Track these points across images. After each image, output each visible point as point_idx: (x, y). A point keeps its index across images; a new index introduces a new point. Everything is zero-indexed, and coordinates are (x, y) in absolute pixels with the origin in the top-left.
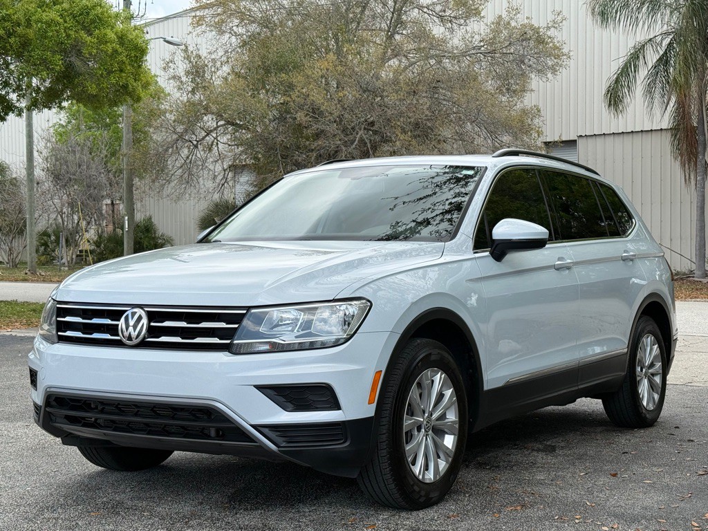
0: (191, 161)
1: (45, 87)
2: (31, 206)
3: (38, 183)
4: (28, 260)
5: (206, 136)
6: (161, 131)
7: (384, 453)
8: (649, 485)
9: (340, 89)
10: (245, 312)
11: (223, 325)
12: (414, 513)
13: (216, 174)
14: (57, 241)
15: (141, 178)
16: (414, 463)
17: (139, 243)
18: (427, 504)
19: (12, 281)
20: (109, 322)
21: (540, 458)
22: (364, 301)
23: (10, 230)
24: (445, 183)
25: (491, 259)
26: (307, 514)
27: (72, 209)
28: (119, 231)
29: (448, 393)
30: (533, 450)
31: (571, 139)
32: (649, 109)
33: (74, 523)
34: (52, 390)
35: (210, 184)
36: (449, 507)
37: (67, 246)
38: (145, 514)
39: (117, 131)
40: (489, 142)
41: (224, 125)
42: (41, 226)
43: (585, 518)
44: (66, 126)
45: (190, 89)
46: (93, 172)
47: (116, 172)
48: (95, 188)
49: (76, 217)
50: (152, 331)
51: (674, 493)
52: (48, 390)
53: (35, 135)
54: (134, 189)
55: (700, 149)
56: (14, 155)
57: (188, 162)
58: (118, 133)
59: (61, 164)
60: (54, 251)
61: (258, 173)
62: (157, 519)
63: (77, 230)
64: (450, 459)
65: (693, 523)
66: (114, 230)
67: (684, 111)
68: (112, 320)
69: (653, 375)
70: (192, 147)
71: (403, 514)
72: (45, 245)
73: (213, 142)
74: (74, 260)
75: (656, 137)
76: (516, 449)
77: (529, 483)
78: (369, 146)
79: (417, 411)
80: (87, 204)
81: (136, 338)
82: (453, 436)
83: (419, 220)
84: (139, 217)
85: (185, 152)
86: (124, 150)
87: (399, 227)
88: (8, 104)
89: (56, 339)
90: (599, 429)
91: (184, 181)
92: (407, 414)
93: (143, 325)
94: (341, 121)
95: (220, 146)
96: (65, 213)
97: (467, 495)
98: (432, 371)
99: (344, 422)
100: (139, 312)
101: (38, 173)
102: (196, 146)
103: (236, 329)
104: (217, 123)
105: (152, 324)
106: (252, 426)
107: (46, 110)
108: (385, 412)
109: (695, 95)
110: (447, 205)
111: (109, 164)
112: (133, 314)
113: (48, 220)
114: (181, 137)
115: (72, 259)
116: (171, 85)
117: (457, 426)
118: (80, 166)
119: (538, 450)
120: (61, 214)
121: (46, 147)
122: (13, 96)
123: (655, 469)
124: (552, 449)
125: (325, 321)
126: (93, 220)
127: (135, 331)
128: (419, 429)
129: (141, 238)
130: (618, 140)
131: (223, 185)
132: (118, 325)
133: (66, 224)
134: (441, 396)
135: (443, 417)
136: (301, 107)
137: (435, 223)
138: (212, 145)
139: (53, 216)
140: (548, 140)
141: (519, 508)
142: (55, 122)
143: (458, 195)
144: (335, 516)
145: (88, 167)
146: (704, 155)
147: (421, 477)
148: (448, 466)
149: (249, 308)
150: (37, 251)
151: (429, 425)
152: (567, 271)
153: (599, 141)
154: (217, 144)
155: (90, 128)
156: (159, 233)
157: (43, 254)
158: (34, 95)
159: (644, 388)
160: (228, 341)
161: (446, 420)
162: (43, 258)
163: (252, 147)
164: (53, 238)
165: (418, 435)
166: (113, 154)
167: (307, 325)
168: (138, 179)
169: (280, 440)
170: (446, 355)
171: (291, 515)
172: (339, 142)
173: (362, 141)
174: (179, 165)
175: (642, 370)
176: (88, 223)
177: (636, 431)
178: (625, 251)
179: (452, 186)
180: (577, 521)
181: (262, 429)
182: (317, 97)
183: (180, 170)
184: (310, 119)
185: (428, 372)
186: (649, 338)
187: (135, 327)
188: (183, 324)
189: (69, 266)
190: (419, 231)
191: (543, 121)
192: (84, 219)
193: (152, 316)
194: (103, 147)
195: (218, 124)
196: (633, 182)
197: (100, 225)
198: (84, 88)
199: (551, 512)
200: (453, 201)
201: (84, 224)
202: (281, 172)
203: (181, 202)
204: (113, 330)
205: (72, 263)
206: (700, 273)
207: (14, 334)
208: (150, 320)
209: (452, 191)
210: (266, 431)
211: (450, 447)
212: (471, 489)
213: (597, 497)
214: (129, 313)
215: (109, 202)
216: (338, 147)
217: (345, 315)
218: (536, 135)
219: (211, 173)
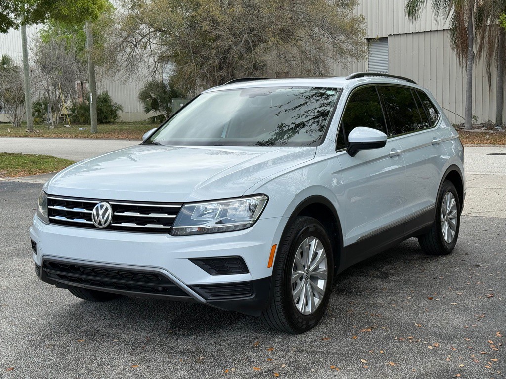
0: (132, 56)
1: (33, 9)
2: (27, 87)
3: (31, 71)
4: (27, 121)
5: (142, 39)
6: (112, 36)
7: (278, 299)
8: (455, 307)
9: (231, 6)
10: (180, 206)
11: (165, 215)
12: (299, 336)
13: (150, 64)
14: (46, 108)
15: (100, 65)
16: (298, 303)
17: (101, 109)
18: (308, 329)
19: (17, 137)
20: (85, 211)
21: (379, 283)
22: (263, 197)
23: (15, 102)
24: (312, 96)
25: (348, 156)
26: (226, 338)
27: (55, 88)
28: (87, 102)
29: (321, 252)
30: (373, 277)
31: (384, 36)
32: (436, 16)
33: (66, 350)
34: (47, 257)
35: (146, 72)
36: (322, 330)
37: (53, 112)
38: (115, 340)
39: (82, 35)
40: (330, 40)
41: (154, 31)
42: (35, 99)
43: (415, 338)
44: (48, 31)
45: (130, 6)
46: (68, 63)
47: (83, 63)
48: (70, 74)
49: (57, 93)
50: (116, 219)
51: (473, 313)
52: (45, 257)
53: (28, 39)
54: (95, 74)
55: (470, 44)
56: (15, 52)
57: (131, 56)
58: (83, 36)
59: (46, 58)
60: (44, 115)
61: (178, 64)
62: (123, 345)
63: (59, 100)
64: (322, 297)
65: (489, 341)
66: (83, 101)
67: (459, 18)
68: (87, 210)
69: (451, 219)
70: (133, 47)
71: (291, 337)
72: (38, 111)
73: (147, 43)
74: (58, 122)
75: (440, 34)
76: (362, 276)
77: (374, 306)
78: (251, 45)
79: (300, 267)
80: (65, 84)
81: (105, 224)
82: (324, 281)
83: (297, 123)
84: (99, 92)
85: (129, 50)
86: (88, 49)
87: (284, 127)
88: (9, 21)
89: (48, 221)
90: (415, 257)
91: (128, 70)
92: (293, 271)
93: (109, 214)
94: (232, 28)
95: (153, 46)
96: (50, 90)
97: (333, 319)
98: (310, 239)
99: (251, 282)
100: (106, 205)
101: (31, 63)
102: (136, 46)
103: (174, 218)
104: (149, 29)
105: (115, 214)
106: (187, 285)
107: (34, 25)
108: (279, 271)
109: (467, 8)
110: (316, 113)
111: (78, 58)
112: (102, 206)
113: (40, 95)
114: (125, 39)
115: (57, 120)
116: (118, 4)
117: (326, 274)
118: (59, 59)
119: (377, 277)
120: (48, 90)
121: (35, 45)
122: (12, 16)
123: (457, 292)
124: (385, 276)
125: (236, 209)
126: (69, 95)
127: (103, 218)
128: (301, 279)
129: (101, 106)
130: (416, 37)
131: (155, 72)
132: (91, 214)
133: (51, 97)
134: (316, 254)
135: (317, 268)
136: (205, 19)
137: (309, 125)
138: (146, 45)
139: (42, 92)
140: (369, 37)
141: (369, 330)
142: (41, 28)
143: (323, 105)
144: (245, 340)
145: (64, 59)
146: (472, 48)
147: (303, 312)
148: (321, 301)
149: (183, 204)
150: (33, 115)
151: (308, 275)
152: (398, 158)
153: (403, 37)
154: (150, 44)
155: (64, 33)
156: (113, 102)
157: (37, 117)
158: (26, 14)
159: (445, 229)
160: (169, 227)
161: (319, 271)
162: (37, 120)
163: (173, 46)
164: (43, 106)
165: (301, 283)
166: (81, 50)
167: (224, 213)
168: (97, 66)
169: (207, 295)
170: (319, 227)
171: (215, 339)
172: (231, 43)
173: (246, 41)
174: (125, 59)
175: (444, 217)
176: (66, 97)
177: (440, 258)
178: (434, 138)
179: (318, 98)
180: (410, 341)
181: (195, 288)
182: (216, 13)
183: (126, 62)
184: (212, 28)
185: (307, 240)
186: (449, 195)
187: (103, 215)
188: (138, 214)
189: (55, 126)
190: (298, 131)
191: (366, 26)
192: (63, 94)
193: (115, 208)
194: (74, 45)
195: (151, 30)
196: (425, 65)
197: (74, 98)
198: (59, 10)
199: (391, 333)
200: (320, 109)
201: (63, 97)
202: (193, 63)
203: (127, 84)
204: (88, 217)
205: (57, 123)
206: (469, 126)
207: (20, 181)
208: (114, 211)
209: (318, 102)
210: (197, 289)
211: (322, 288)
212: (335, 313)
213: (422, 318)
214: (99, 205)
215: (79, 82)
216: (230, 46)
217: (250, 204)
218: (362, 35)
219: (146, 64)
